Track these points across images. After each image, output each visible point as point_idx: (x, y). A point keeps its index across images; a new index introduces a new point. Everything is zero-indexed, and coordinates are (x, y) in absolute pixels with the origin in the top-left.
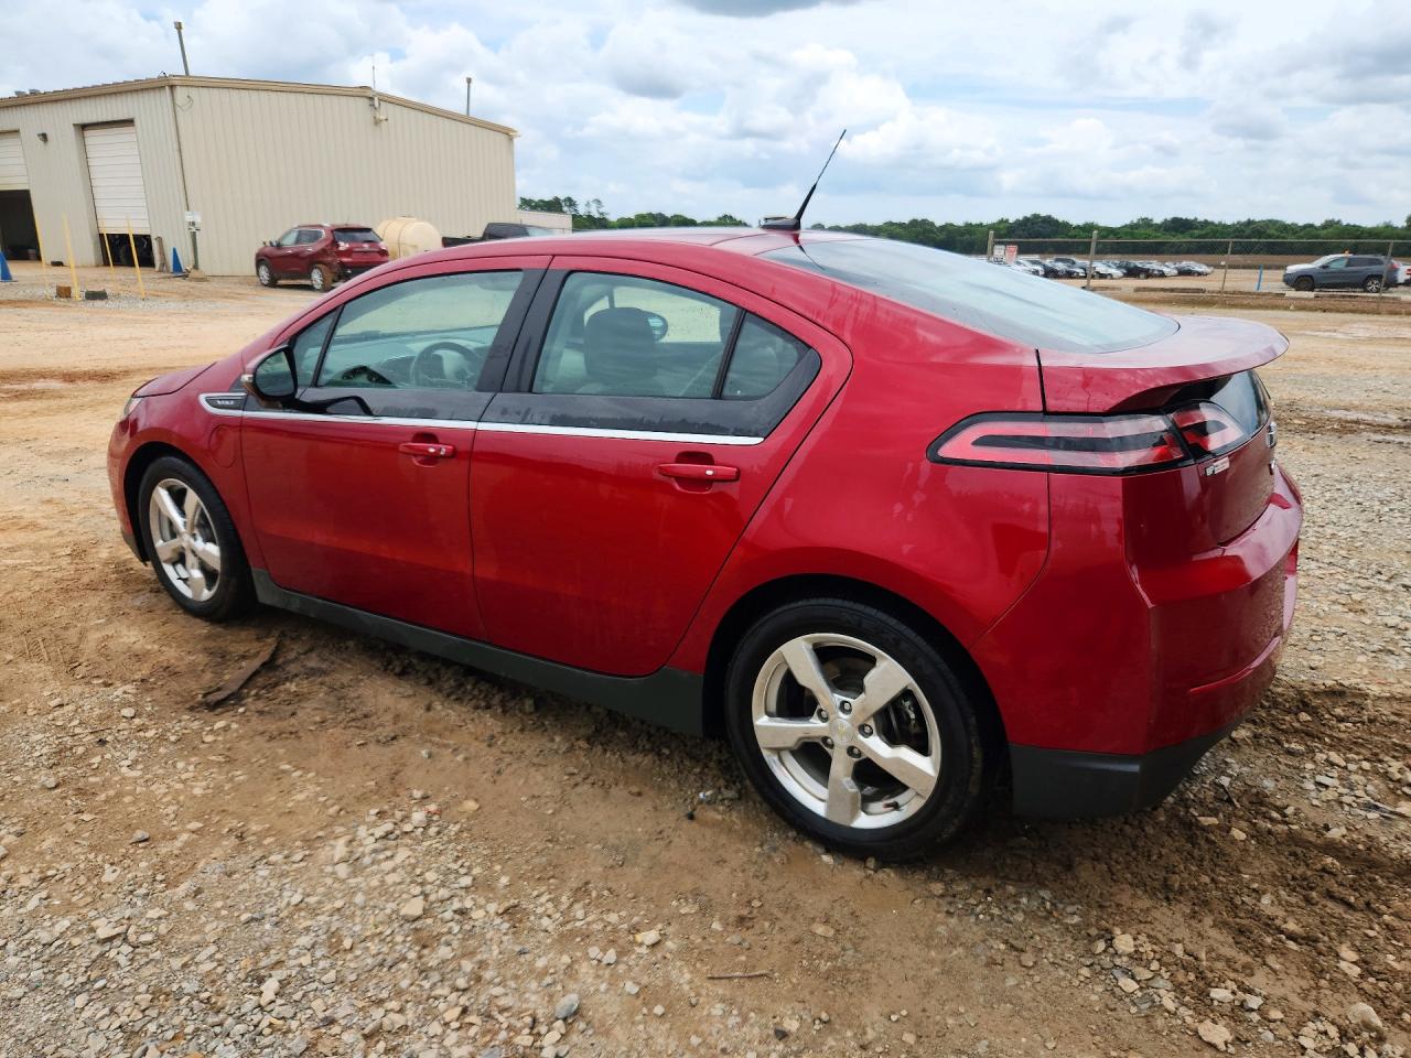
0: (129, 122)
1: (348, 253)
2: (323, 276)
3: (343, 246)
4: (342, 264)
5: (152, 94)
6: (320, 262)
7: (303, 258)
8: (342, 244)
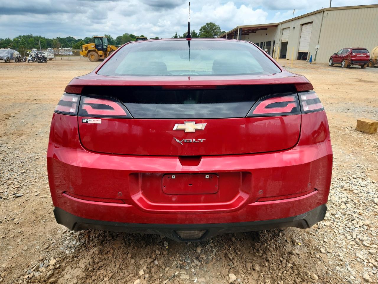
0: (312, 22)
1: (355, 56)
2: (345, 63)
3: (354, 54)
4: (352, 60)
5: (319, 14)
6: (345, 59)
7: (341, 58)
8: (353, 54)
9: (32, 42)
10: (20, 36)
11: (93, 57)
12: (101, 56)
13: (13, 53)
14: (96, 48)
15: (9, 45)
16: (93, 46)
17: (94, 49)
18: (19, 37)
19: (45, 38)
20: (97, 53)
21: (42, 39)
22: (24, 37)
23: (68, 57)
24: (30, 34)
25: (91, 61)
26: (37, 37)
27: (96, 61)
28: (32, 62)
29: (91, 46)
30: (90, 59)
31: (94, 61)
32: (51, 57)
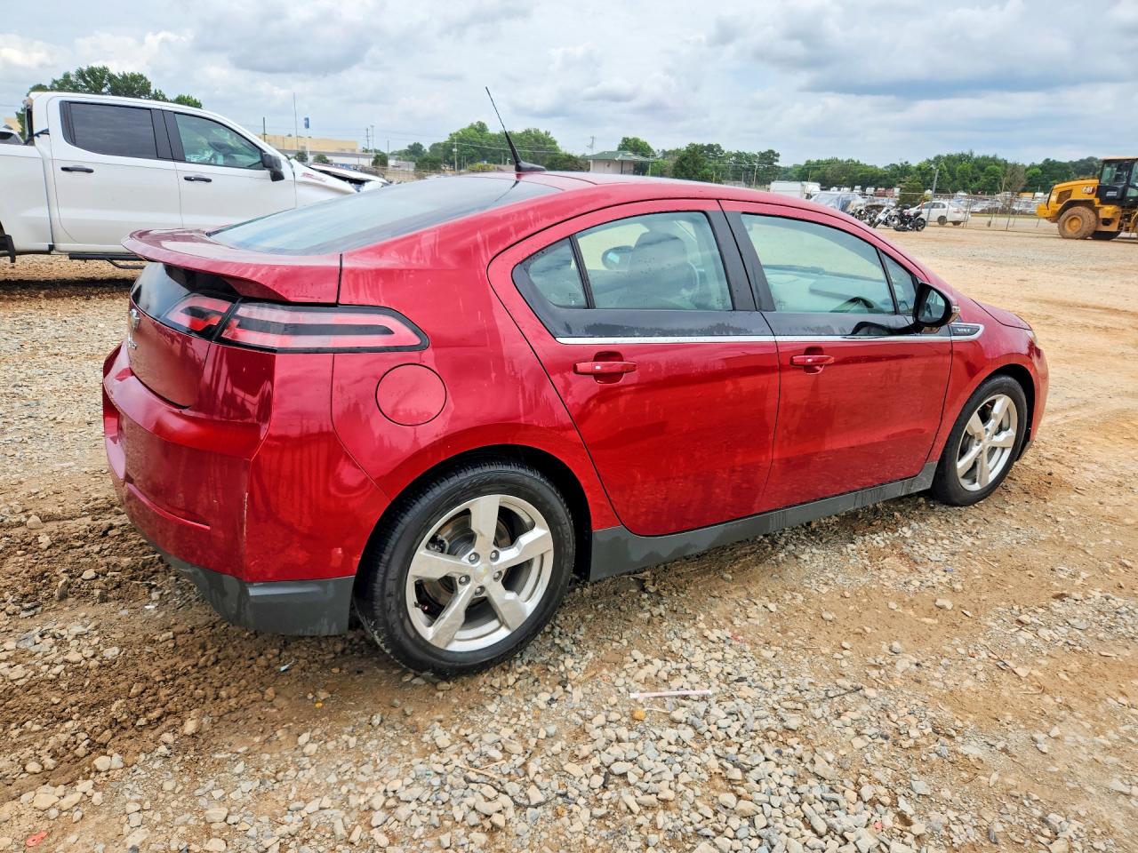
9: (964, 173)
10: (938, 158)
11: (1075, 223)
12: (1107, 222)
13: (849, 202)
14: (1096, 196)
15: (903, 180)
16: (1090, 190)
17: (1092, 197)
18: (935, 158)
19: (1008, 162)
20: (1096, 211)
21: (996, 164)
22: (949, 158)
23: (1006, 219)
24: (966, 152)
25: (1064, 238)
26: (985, 159)
27: (1084, 238)
28: (883, 226)
29: (1083, 188)
30: (1062, 228)
31: (1074, 235)
32: (959, 217)
